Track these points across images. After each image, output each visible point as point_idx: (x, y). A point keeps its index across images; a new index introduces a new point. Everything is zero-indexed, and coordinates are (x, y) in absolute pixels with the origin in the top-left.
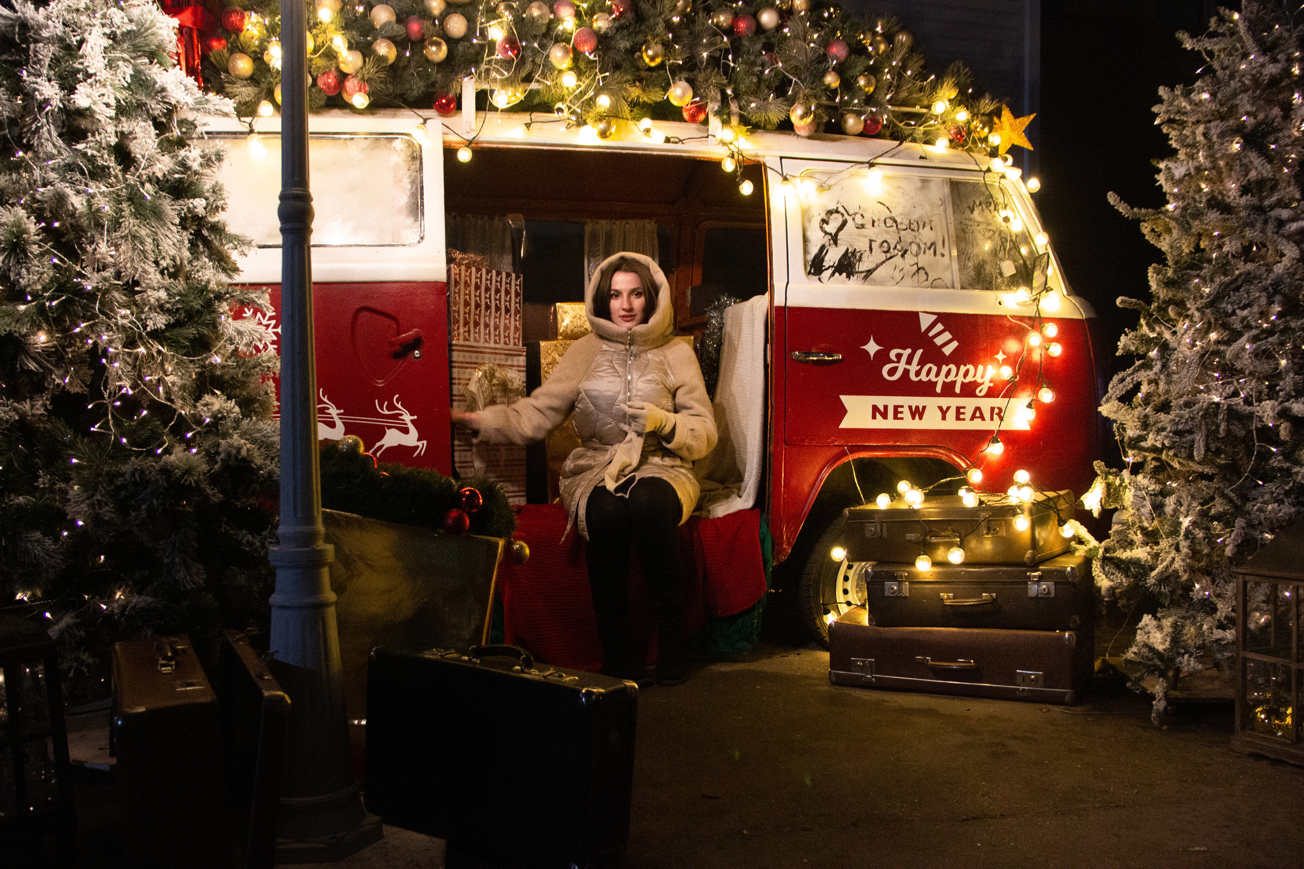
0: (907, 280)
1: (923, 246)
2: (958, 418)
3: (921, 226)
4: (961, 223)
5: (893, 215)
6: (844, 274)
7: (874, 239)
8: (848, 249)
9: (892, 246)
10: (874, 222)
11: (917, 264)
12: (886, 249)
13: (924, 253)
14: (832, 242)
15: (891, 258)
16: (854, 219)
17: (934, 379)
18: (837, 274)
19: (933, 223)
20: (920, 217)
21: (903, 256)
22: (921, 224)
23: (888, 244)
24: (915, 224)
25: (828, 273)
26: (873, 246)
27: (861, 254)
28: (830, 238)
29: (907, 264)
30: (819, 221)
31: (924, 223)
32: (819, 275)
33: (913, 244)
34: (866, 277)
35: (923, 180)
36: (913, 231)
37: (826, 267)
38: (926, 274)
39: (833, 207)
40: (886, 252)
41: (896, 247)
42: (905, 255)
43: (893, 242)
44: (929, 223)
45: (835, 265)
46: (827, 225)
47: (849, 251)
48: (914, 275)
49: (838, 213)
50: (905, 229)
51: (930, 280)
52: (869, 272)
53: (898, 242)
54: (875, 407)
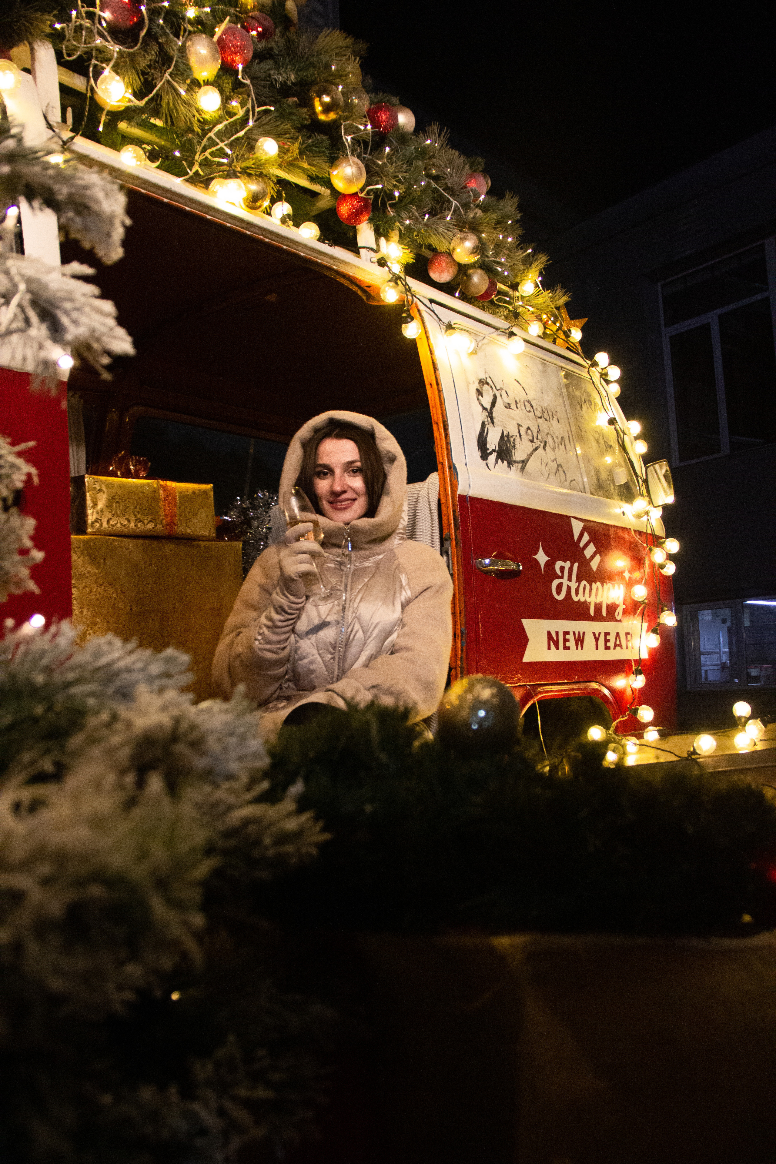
0: (552, 477)
1: (556, 440)
2: (607, 648)
3: (551, 416)
4: (576, 418)
5: (530, 398)
6: (505, 462)
7: (520, 423)
8: (503, 432)
9: (535, 436)
10: (516, 402)
11: (555, 459)
12: (531, 438)
13: (559, 448)
14: (489, 419)
15: (536, 449)
16: (501, 395)
17: (588, 600)
18: (499, 460)
19: (559, 414)
20: (549, 405)
21: (544, 447)
22: (550, 413)
23: (532, 432)
24: (546, 412)
25: (492, 458)
26: (521, 432)
27: (514, 440)
28: (487, 414)
29: (549, 458)
30: (475, 391)
31: (552, 413)
32: (487, 459)
33: (549, 436)
34: (523, 469)
35: (543, 363)
36: (546, 420)
37: (490, 450)
38: (564, 472)
39: (483, 376)
40: (532, 441)
41: (537, 436)
42: (546, 448)
43: (535, 430)
44: (556, 415)
45: (497, 449)
46: (482, 397)
47: (505, 434)
48: (556, 472)
49: (488, 384)
50: (540, 418)
51: (569, 480)
52: (524, 462)
53: (539, 431)
54: (549, 633)
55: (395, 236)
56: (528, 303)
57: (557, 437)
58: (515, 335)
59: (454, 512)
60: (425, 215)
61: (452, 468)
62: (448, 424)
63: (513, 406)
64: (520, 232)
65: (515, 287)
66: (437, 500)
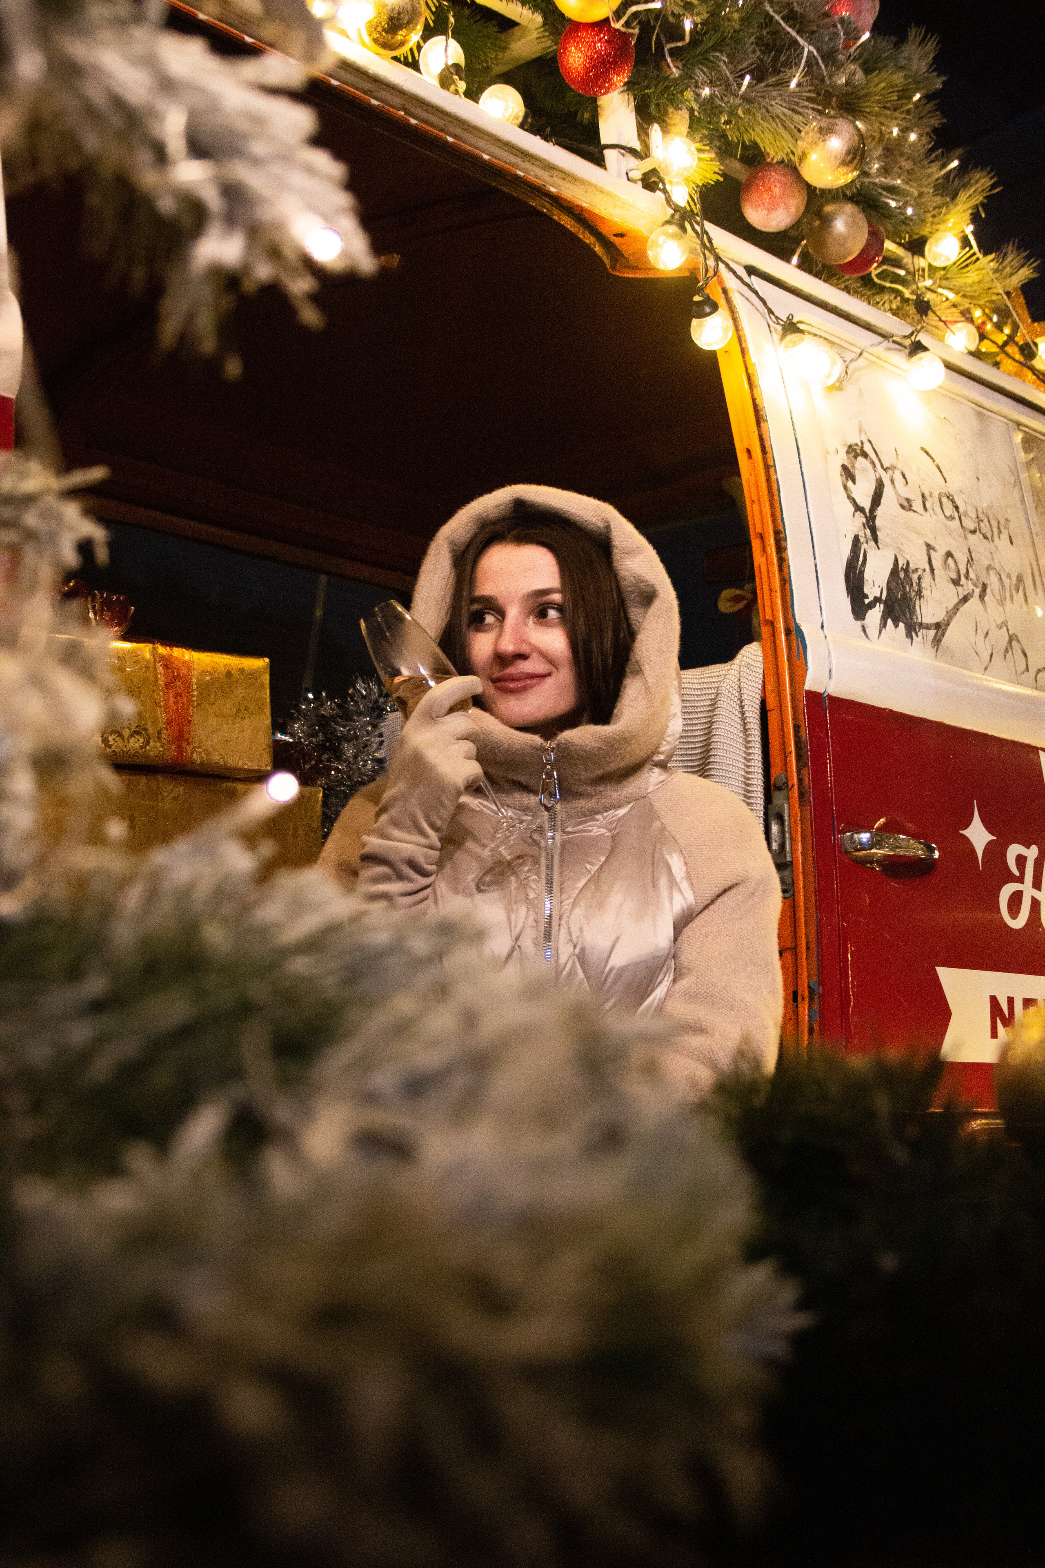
0: (998, 660)
1: (1006, 581)
3: (995, 530)
5: (952, 488)
6: (902, 625)
7: (932, 543)
8: (896, 560)
9: (963, 571)
10: (923, 495)
12: (954, 576)
13: (1011, 598)
14: (868, 531)
15: (965, 599)
16: (892, 481)
18: (889, 621)
19: (1011, 525)
20: (990, 507)
21: (982, 596)
22: (994, 524)
23: (956, 562)
24: (986, 521)
25: (875, 615)
26: (934, 562)
27: (919, 578)
28: (864, 520)
29: (992, 621)
30: (839, 469)
31: (999, 522)
32: (863, 619)
33: (992, 573)
34: (937, 641)
35: (979, 414)
36: (986, 537)
37: (871, 598)
38: (1025, 654)
39: (855, 440)
40: (956, 582)
41: (967, 572)
42: (986, 599)
43: (962, 559)
44: (1006, 527)
45: (884, 598)
46: (854, 482)
47: (900, 566)
48: (1006, 651)
49: (865, 455)
50: (973, 532)
51: (1033, 670)
52: (940, 628)
53: (970, 561)
54: (994, 1000)
55: (680, 120)
56: (944, 283)
57: (1009, 576)
58: (925, 349)
59: (797, 728)
60: (742, 77)
61: (794, 632)
62: (785, 539)
63: (917, 505)
64: (935, 122)
65: (917, 246)
66: (758, 702)
